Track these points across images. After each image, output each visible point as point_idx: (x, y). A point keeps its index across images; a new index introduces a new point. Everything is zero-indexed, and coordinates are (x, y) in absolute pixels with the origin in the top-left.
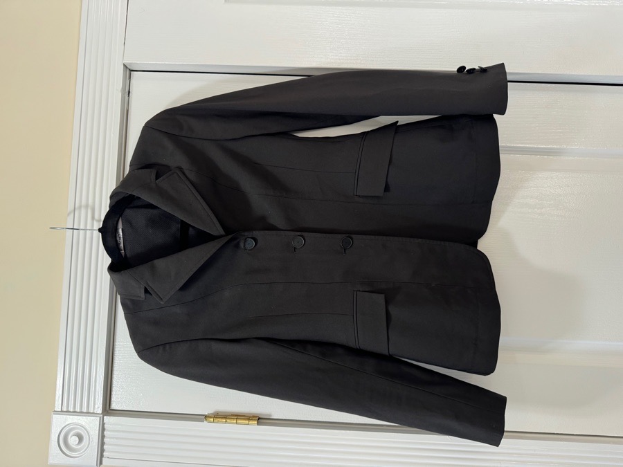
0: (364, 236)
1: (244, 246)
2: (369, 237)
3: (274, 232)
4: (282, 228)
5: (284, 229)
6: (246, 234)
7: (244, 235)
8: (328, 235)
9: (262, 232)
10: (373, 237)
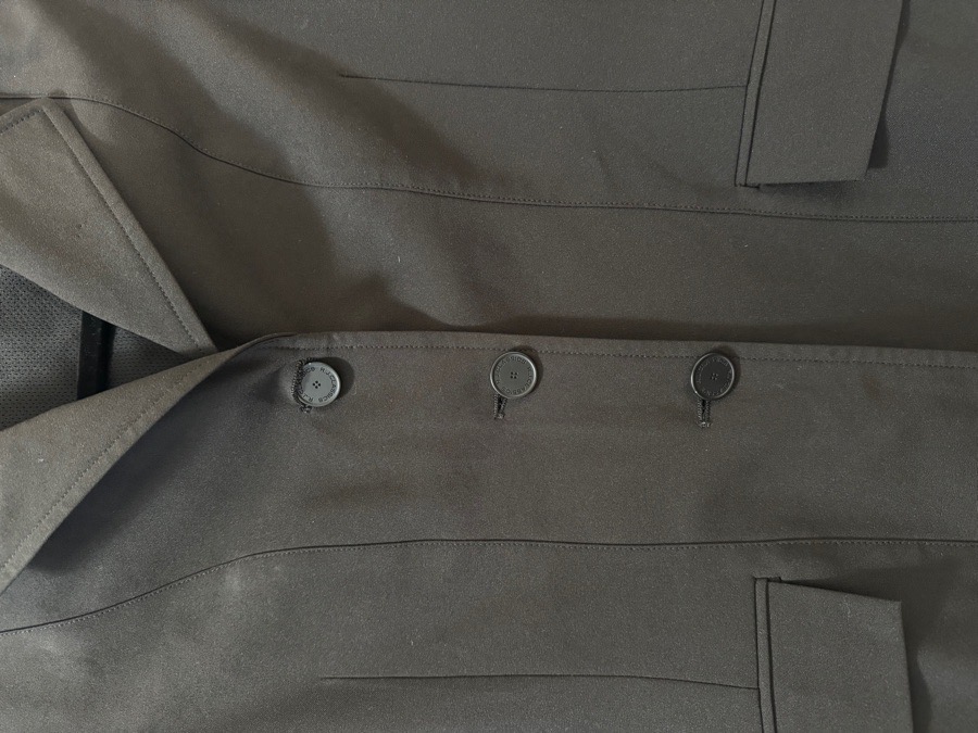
0: (787, 349)
1: (297, 394)
2: (806, 351)
3: (415, 338)
4: (449, 321)
5: (457, 323)
6: (302, 344)
7: (296, 350)
8: (636, 347)
9: (368, 338)
10: (824, 352)
